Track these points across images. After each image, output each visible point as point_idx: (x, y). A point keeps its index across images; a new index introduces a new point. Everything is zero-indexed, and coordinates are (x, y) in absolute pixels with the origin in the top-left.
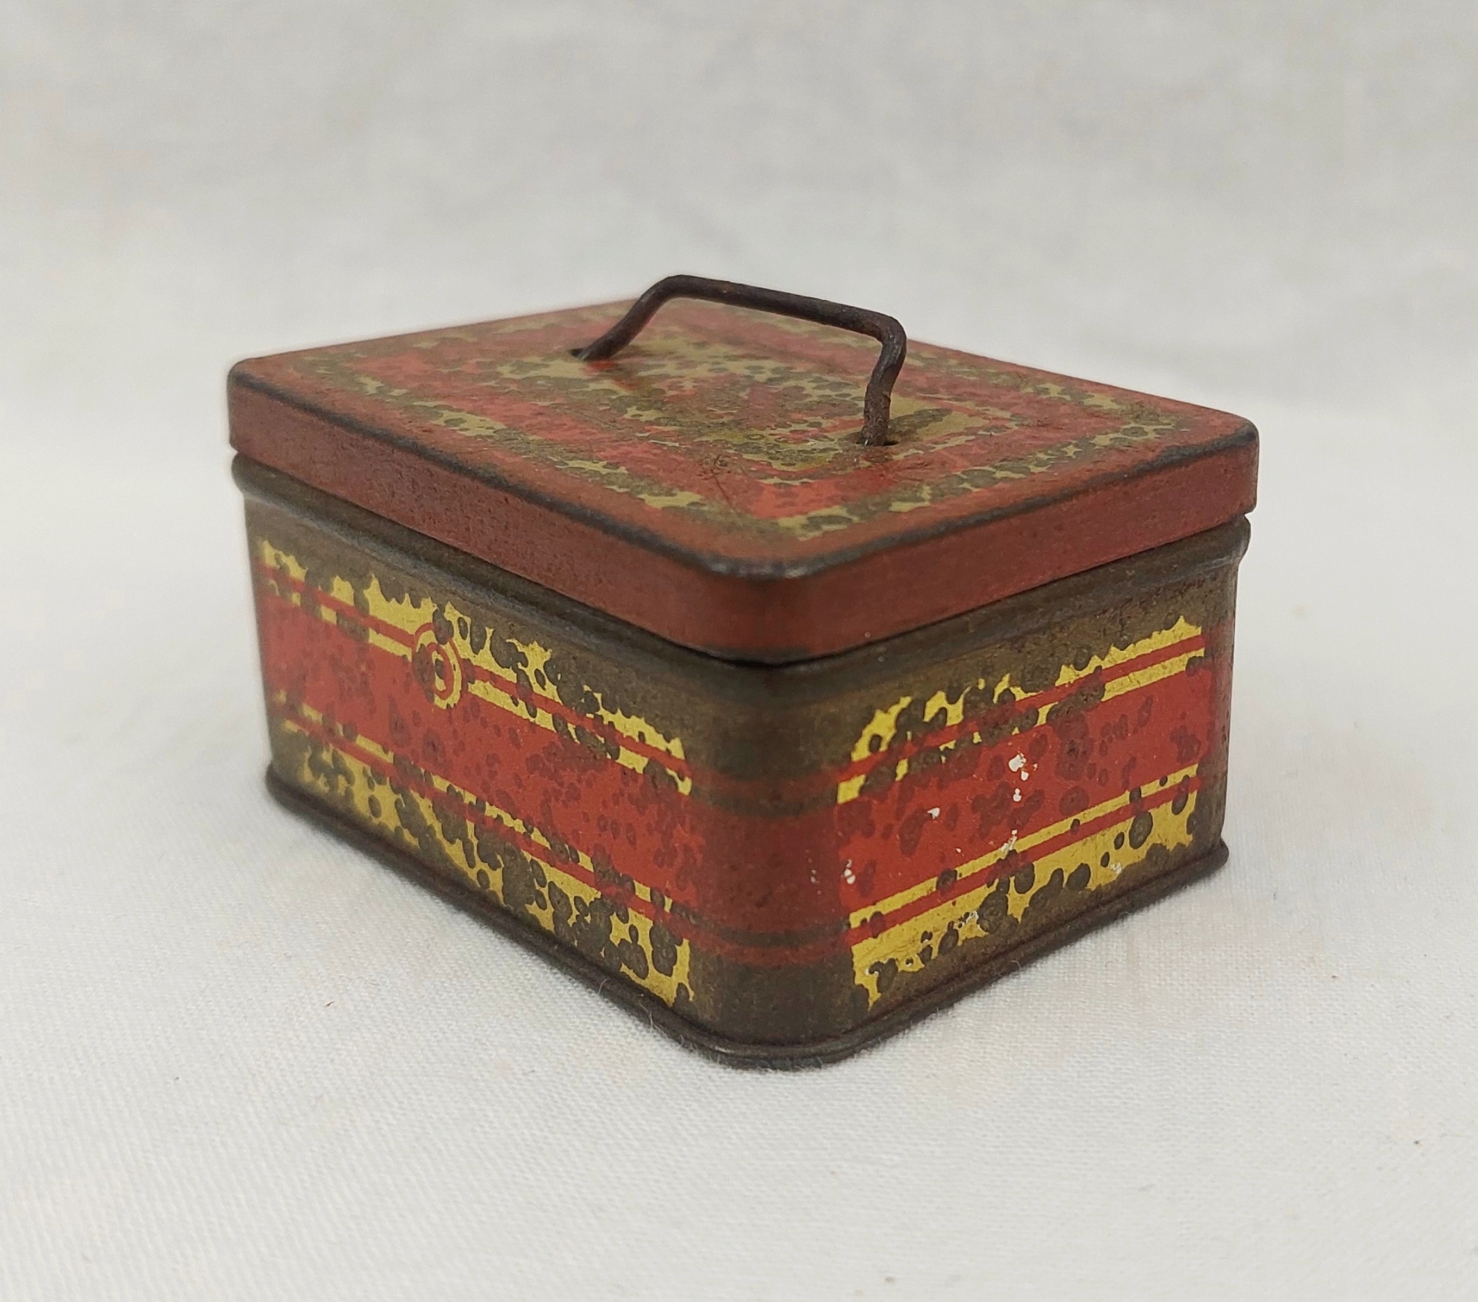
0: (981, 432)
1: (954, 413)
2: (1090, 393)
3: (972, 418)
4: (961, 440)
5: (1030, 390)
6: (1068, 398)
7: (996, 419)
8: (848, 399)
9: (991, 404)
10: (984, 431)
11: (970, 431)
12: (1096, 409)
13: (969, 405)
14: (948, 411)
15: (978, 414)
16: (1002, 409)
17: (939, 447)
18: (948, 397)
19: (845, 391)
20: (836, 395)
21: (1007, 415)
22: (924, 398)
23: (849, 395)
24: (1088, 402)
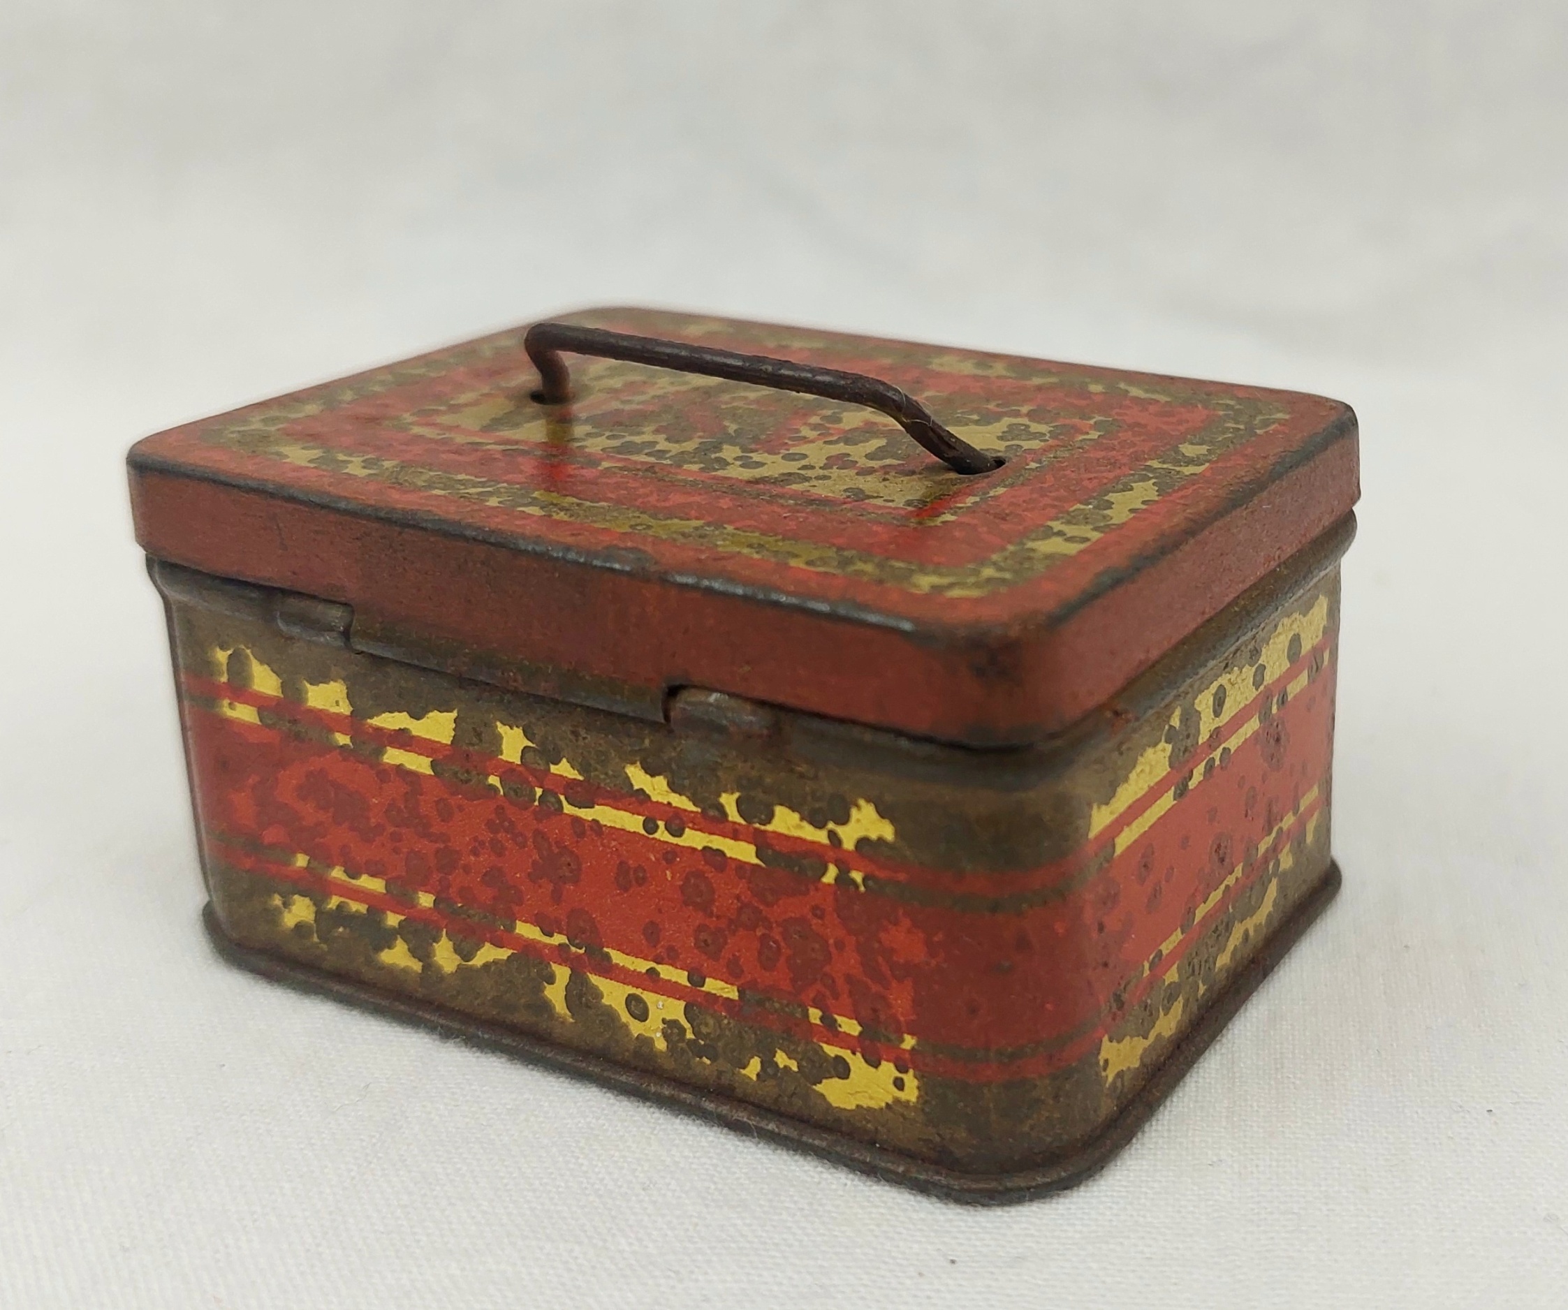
0: (442, 408)
1: (477, 428)
2: (312, 465)
3: (456, 424)
4: (463, 398)
5: (387, 464)
6: (341, 457)
7: (428, 425)
8: (608, 434)
9: (436, 442)
10: (441, 410)
11: (455, 409)
12: (311, 444)
13: (460, 439)
14: (486, 429)
15: (450, 428)
16: (422, 436)
17: (486, 390)
18: (489, 447)
19: (616, 443)
20: (624, 436)
21: (417, 430)
22: (517, 442)
23: (608, 438)
24: (316, 453)
